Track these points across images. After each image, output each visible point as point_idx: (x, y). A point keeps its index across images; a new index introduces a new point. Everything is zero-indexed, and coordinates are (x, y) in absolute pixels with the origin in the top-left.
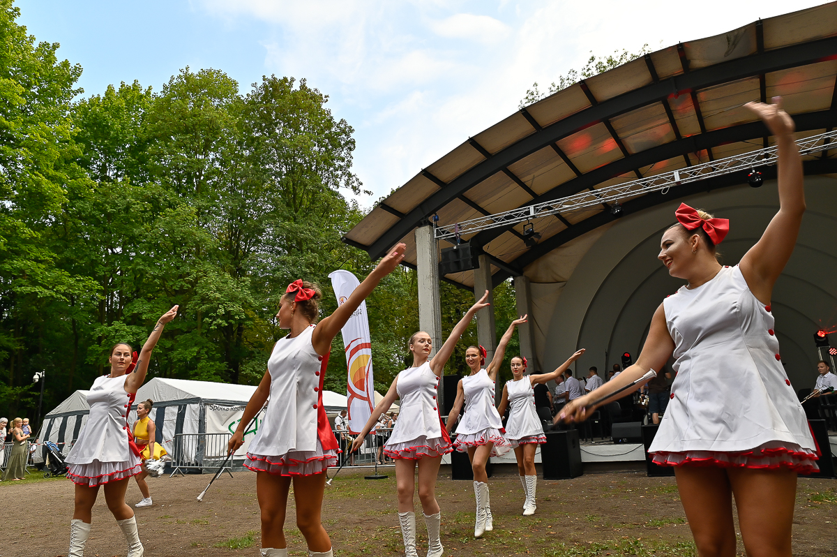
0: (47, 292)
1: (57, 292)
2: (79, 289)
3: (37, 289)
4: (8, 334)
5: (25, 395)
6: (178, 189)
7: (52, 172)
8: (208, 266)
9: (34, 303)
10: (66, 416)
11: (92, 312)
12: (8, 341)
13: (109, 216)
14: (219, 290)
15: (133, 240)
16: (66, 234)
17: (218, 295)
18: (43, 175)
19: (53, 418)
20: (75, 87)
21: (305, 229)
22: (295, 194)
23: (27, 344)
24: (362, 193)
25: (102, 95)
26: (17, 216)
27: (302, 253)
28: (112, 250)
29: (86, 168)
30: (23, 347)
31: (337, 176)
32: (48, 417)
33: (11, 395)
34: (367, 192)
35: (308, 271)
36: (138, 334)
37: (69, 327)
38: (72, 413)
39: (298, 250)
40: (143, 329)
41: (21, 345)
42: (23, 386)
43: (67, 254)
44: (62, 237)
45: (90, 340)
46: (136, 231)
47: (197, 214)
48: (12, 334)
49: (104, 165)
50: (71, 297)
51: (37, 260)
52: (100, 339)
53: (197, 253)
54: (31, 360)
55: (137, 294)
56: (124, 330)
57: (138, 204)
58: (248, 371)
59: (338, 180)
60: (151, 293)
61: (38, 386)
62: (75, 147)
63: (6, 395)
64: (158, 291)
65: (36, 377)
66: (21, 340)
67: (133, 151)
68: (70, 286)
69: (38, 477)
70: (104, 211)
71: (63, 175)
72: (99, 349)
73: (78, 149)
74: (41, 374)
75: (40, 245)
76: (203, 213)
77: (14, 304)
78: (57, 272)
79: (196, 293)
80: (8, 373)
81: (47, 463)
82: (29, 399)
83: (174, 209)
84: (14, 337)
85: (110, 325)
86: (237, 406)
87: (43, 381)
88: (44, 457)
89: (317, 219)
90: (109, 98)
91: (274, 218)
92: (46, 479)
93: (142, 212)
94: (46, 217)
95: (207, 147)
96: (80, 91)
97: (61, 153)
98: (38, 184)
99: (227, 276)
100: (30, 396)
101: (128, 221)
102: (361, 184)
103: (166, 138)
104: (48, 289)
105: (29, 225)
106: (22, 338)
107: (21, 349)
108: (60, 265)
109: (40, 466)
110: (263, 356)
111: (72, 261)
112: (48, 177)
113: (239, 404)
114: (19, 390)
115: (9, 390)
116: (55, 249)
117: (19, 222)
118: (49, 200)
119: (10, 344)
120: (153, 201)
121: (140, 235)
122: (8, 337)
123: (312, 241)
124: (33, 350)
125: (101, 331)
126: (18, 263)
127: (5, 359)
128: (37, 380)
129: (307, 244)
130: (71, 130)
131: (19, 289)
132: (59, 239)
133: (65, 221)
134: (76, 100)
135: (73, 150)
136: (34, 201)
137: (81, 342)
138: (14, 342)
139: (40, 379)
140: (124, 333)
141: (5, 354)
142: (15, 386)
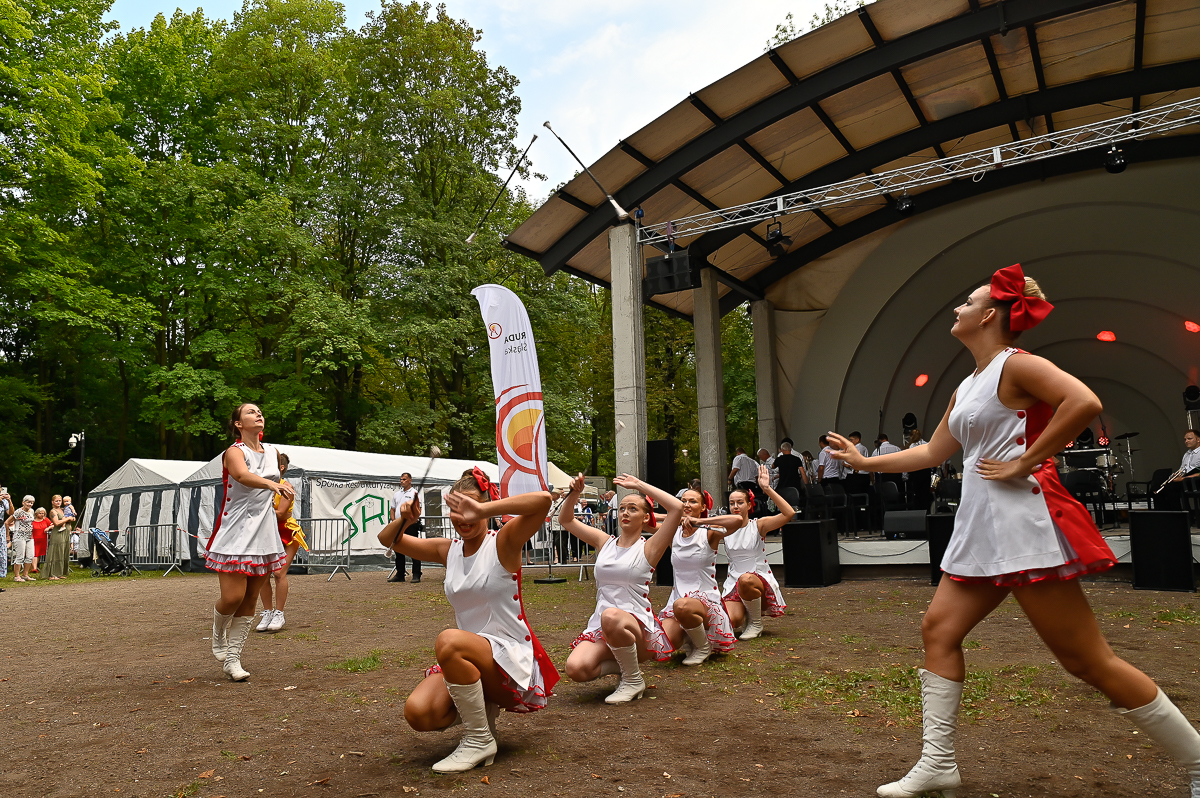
0: (81, 320)
1: (95, 318)
2: (126, 315)
3: (67, 315)
4: (31, 381)
5: (59, 465)
6: (263, 171)
7: (78, 145)
8: (308, 284)
9: (63, 336)
10: (117, 494)
11: (146, 349)
12: (30, 389)
13: (165, 212)
14: (325, 318)
15: (199, 246)
16: (104, 236)
17: (323, 325)
18: (66, 150)
19: (100, 496)
20: (106, 18)
21: (446, 229)
22: (434, 178)
23: (57, 395)
24: (531, 176)
25: (148, 29)
26: (32, 210)
27: (445, 264)
28: (172, 261)
29: (128, 139)
30: (52, 399)
31: (495, 152)
32: (93, 496)
33: (40, 466)
34: (539, 175)
35: (453, 291)
36: (210, 384)
37: (112, 371)
38: (126, 491)
39: (440, 260)
40: (219, 374)
41: (49, 396)
42: (56, 453)
43: (107, 265)
44: (99, 242)
45: (145, 391)
46: (204, 233)
47: (292, 208)
48: (35, 381)
49: (154, 137)
50: (115, 326)
51: (64, 273)
52: (158, 390)
53: (294, 264)
54: (64, 417)
55: (208, 324)
56: (190, 377)
57: (205, 193)
58: (368, 436)
59: (497, 157)
60: (229, 322)
61: (76, 453)
62: (110, 109)
63: (33, 466)
64: (239, 320)
65: (73, 440)
66: (49, 388)
67: (195, 115)
68: (114, 311)
69: (83, 576)
70: (156, 203)
71: (94, 149)
72: (159, 401)
73: (115, 111)
74: (79, 436)
75: (67, 252)
76: (300, 206)
77: (36, 338)
78: (94, 290)
79: (293, 322)
80: (34, 434)
81: (95, 557)
82: (66, 472)
83: (259, 200)
84: (39, 384)
85: (171, 369)
86: (354, 481)
87: (83, 446)
88: (91, 549)
89: (466, 215)
90: (157, 34)
91: (403, 213)
92: (95, 579)
93: (212, 204)
94: (74, 213)
95: (302, 109)
96: (114, 25)
97: (90, 117)
98: (59, 163)
99: (337, 297)
100: (71, 466)
101: (191, 218)
102: (530, 164)
103: (243, 96)
104: (84, 315)
105: (51, 223)
106: (49, 385)
107: (49, 401)
108: (96, 282)
109: (87, 562)
110: (389, 413)
111: (117, 277)
112: (73, 153)
113: (354, 478)
114: (50, 458)
115: (37, 458)
116: (89, 258)
117: (35, 219)
118: (77, 186)
119: (34, 394)
120: (226, 187)
121: (211, 238)
122: (31, 384)
123: (459, 247)
124: (68, 403)
125: (159, 377)
126: (38, 277)
127: (28, 415)
128: (75, 445)
129: (452, 251)
130: (102, 81)
131: (40, 314)
132: (94, 243)
133: (102, 217)
134: (106, 38)
135: (107, 114)
136: (55, 189)
137: (132, 392)
138: (39, 390)
139: (78, 443)
140: (189, 382)
141: (27, 408)
142: (44, 452)
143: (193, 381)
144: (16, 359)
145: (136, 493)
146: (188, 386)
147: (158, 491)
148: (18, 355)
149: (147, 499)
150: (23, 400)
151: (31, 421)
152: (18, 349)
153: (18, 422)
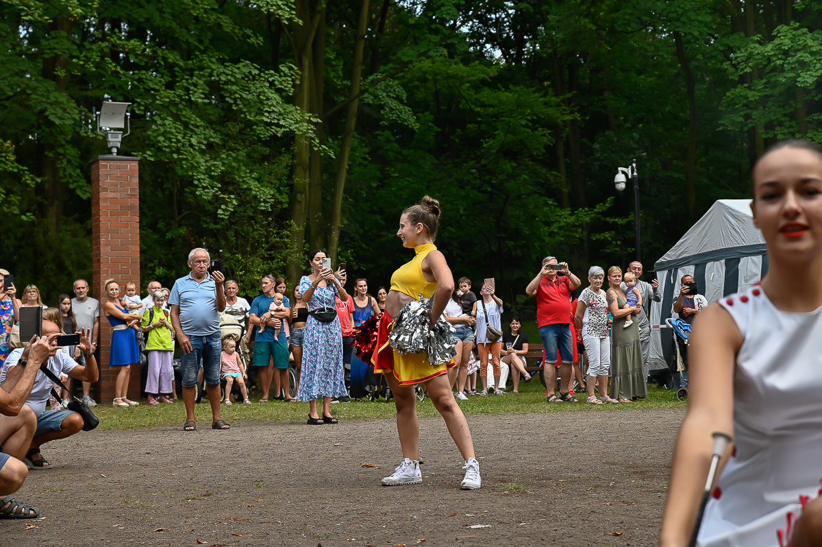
5: (597, 226)
10: (701, 261)
12: (546, 103)
19: (673, 267)
23: (582, 111)
30: (577, 116)
32: (663, 267)
37: (667, 57)
38: (714, 256)
41: (572, 112)
42: (592, 206)
48: (550, 90)
54: (596, 146)
56: (805, 48)
61: (623, 201)
63: (560, 228)
65: (620, 178)
66: (569, 101)
69: (664, 398)
72: (750, 94)
74: (628, 171)
77: (544, 22)
80: (558, 177)
82: (607, 235)
84: (556, 95)
85: (770, 39)
87: (636, 187)
100: (614, 227)
106: (569, 95)
107: (574, 121)
114: (585, 215)
115: (565, 216)
119: (551, 111)
122: (545, 95)
124: (597, 124)
125: (749, 57)
127: (546, 147)
128: (622, 186)
137: (700, 89)
138: (558, 105)
139: (629, 182)
140: (807, 58)
141: (543, 137)
142: (574, 208)
143: (812, 53)
144: (518, 60)
145: (731, 259)
146: (803, 65)
148: (520, 53)
149: (750, 267)
150: (536, 123)
151: (550, 160)
152: (520, 43)
153: (534, 159)
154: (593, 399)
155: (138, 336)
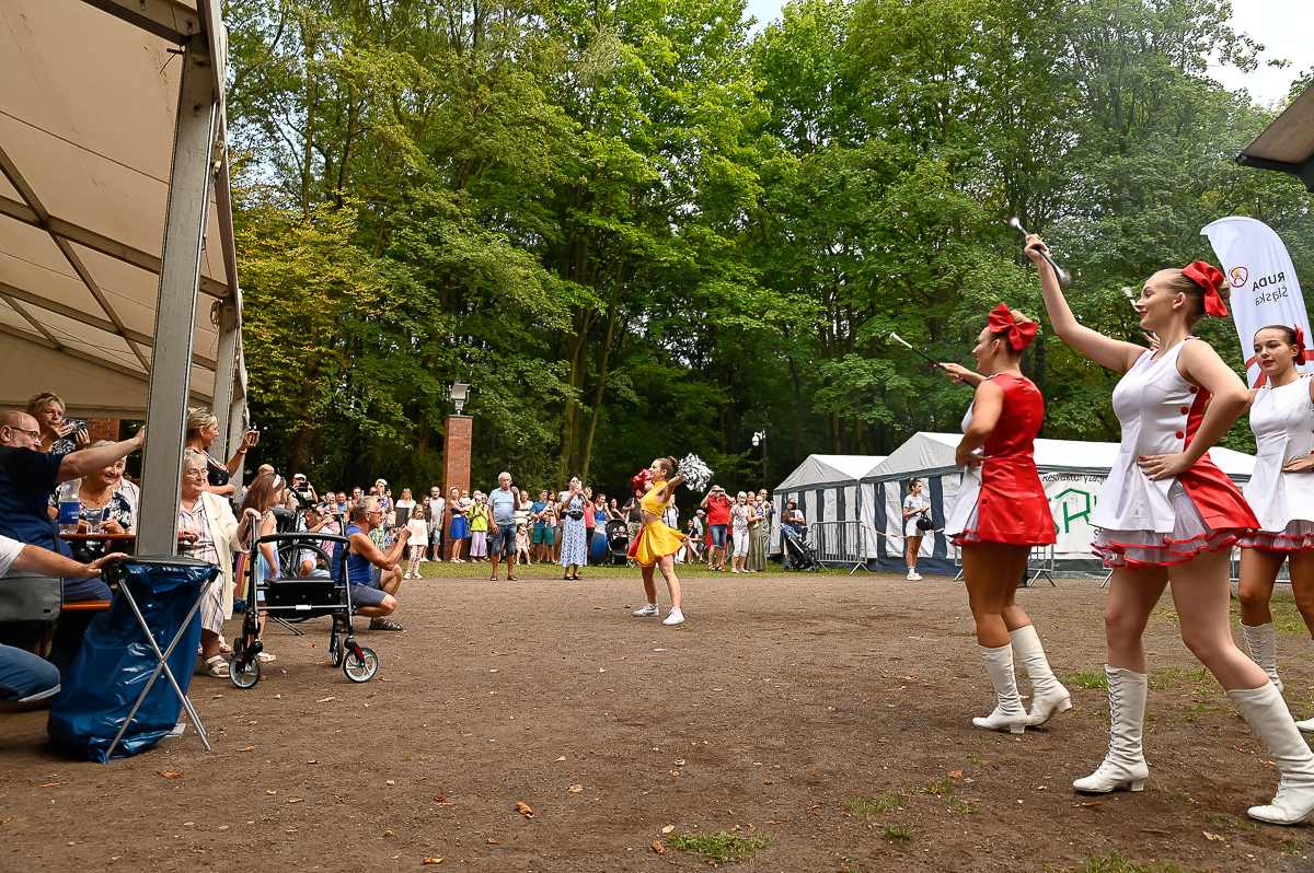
0: (755, 324)
1: (766, 322)
2: (794, 314)
3: (742, 319)
4: (712, 384)
5: (742, 465)
6: (915, 136)
7: (737, 150)
8: (976, 253)
9: (738, 339)
10: (802, 490)
11: (812, 343)
12: (714, 393)
13: (819, 201)
14: (996, 288)
15: (857, 230)
16: (765, 236)
17: (994, 297)
18: (727, 157)
19: (785, 493)
20: (745, 18)
21: (1148, 160)
22: (1116, 105)
23: (735, 397)
25: (782, 18)
26: (703, 222)
27: (1142, 207)
28: (830, 250)
29: (777, 134)
30: (732, 400)
31: (1201, 48)
32: (778, 493)
33: (727, 465)
35: (1152, 240)
36: (881, 372)
37: (785, 369)
38: (810, 487)
39: (1135, 203)
40: (889, 362)
41: (729, 398)
42: (739, 453)
43: (771, 265)
44: (760, 243)
45: (816, 383)
46: (861, 216)
47: (949, 169)
48: (717, 385)
49: (801, 125)
50: (781, 324)
51: (734, 280)
52: (828, 382)
53: (957, 235)
54: (743, 418)
55: (872, 311)
56: (862, 367)
57: (856, 175)
58: (1061, 421)
59: (1204, 55)
60: (891, 308)
61: (757, 452)
62: (760, 109)
64: (902, 304)
65: (755, 439)
66: (728, 391)
67: (838, 96)
68: (783, 311)
69: (776, 571)
70: (812, 195)
71: (752, 150)
72: (831, 393)
73: (765, 110)
74: (760, 435)
75: (737, 258)
76: (959, 169)
77: (715, 344)
78: (763, 293)
79: (962, 298)
80: (719, 435)
81: (786, 553)
82: (748, 471)
83: (913, 169)
84: (721, 388)
85: (842, 361)
86: (1055, 473)
87: (765, 444)
88: (782, 547)
89: (1169, 140)
90: (791, 20)
91: (1082, 155)
92: (786, 574)
93: (864, 185)
94: (736, 218)
95: (950, 60)
96: (753, 21)
97: (742, 120)
98: (723, 171)
99: (1009, 262)
100: (752, 466)
101: (845, 204)
103: (884, 63)
104: (753, 317)
105: (719, 231)
106: (728, 388)
107: (730, 403)
108: (764, 282)
109: (777, 558)
110: (1085, 392)
111: (779, 274)
112: (734, 159)
113: (1056, 470)
114: (735, 458)
115: (723, 458)
116: (756, 262)
117: (707, 230)
118: (740, 191)
119: (717, 397)
120: (877, 165)
121: (868, 221)
122: (714, 388)
123: (1160, 185)
124: (743, 406)
125: (830, 369)
126: (716, 286)
127: (714, 418)
128: (756, 444)
129: (1152, 189)
130: (749, 85)
131: (719, 321)
132: (758, 245)
133: (760, 216)
134: (749, 36)
135: (758, 114)
136: (721, 196)
137: (803, 388)
138: (722, 394)
139: (760, 442)
141: (713, 411)
142: (729, 453)
143: (865, 370)
144: (699, 366)
145: (820, 489)
146: (861, 376)
147: (840, 487)
148: (700, 362)
149: (830, 495)
150: (709, 403)
151: (716, 425)
152: (700, 357)
153: (706, 425)
154: (734, 570)
155: (467, 522)
